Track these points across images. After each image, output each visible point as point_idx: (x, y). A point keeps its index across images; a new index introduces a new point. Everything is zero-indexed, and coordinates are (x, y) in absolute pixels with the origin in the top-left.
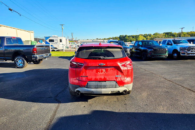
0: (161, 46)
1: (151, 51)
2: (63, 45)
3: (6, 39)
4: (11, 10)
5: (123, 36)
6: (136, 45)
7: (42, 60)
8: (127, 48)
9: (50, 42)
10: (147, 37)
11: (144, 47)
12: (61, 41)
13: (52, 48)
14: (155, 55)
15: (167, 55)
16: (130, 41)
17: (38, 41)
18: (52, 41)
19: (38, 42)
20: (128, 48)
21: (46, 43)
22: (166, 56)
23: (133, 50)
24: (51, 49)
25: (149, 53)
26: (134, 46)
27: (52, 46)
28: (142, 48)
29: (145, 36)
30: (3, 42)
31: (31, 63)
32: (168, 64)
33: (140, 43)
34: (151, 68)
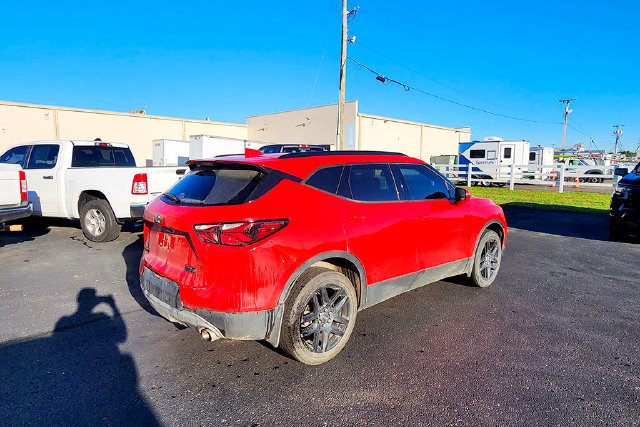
4: (383, 80)
9: (472, 157)
12: (507, 155)
18: (479, 154)
21: (462, 160)
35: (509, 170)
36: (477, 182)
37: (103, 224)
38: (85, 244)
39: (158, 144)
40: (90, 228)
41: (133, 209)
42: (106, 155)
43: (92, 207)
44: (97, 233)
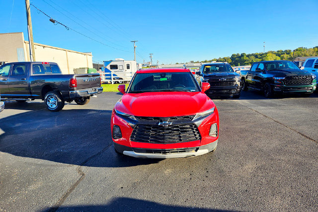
0: (303, 71)
1: (281, 80)
2: (131, 73)
3: (33, 65)
4: (53, 21)
5: (238, 54)
6: (254, 70)
7: (88, 98)
8: (234, 76)
9: (111, 69)
10: (282, 55)
11: (269, 72)
12: (128, 67)
13: (114, 79)
14: (289, 88)
15: (315, 88)
16: (251, 63)
17: (100, 68)
18: (114, 67)
19: (100, 70)
20: (237, 75)
21: (107, 70)
22: (311, 90)
23: (250, 79)
24: (113, 81)
25: (277, 84)
26: (250, 72)
27: (114, 75)
28: (265, 76)
29: (279, 54)
30: (28, 70)
31: (72, 103)
32: (315, 104)
33: (262, 67)
34: (278, 111)
35: (130, 75)
36: (116, 82)
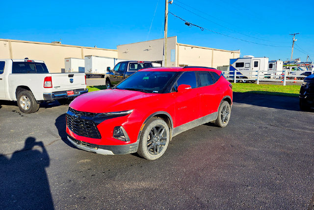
9: (237, 66)
21: (231, 68)
24: (235, 79)
35: (256, 73)
36: (239, 81)
37: (29, 103)
38: (20, 114)
39: (68, 60)
40: (22, 106)
41: (45, 95)
42: (32, 67)
43: (23, 95)
44: (26, 108)
